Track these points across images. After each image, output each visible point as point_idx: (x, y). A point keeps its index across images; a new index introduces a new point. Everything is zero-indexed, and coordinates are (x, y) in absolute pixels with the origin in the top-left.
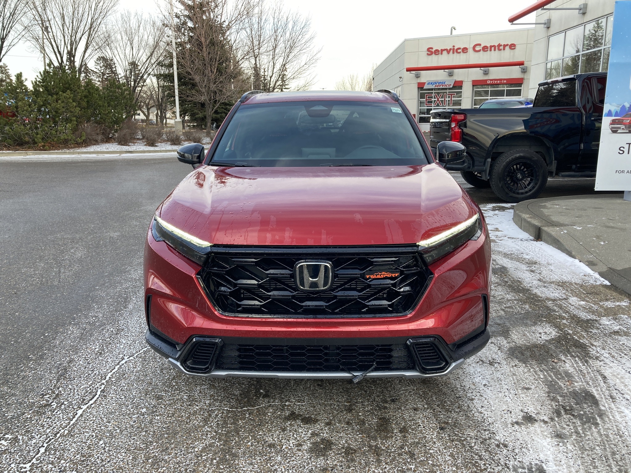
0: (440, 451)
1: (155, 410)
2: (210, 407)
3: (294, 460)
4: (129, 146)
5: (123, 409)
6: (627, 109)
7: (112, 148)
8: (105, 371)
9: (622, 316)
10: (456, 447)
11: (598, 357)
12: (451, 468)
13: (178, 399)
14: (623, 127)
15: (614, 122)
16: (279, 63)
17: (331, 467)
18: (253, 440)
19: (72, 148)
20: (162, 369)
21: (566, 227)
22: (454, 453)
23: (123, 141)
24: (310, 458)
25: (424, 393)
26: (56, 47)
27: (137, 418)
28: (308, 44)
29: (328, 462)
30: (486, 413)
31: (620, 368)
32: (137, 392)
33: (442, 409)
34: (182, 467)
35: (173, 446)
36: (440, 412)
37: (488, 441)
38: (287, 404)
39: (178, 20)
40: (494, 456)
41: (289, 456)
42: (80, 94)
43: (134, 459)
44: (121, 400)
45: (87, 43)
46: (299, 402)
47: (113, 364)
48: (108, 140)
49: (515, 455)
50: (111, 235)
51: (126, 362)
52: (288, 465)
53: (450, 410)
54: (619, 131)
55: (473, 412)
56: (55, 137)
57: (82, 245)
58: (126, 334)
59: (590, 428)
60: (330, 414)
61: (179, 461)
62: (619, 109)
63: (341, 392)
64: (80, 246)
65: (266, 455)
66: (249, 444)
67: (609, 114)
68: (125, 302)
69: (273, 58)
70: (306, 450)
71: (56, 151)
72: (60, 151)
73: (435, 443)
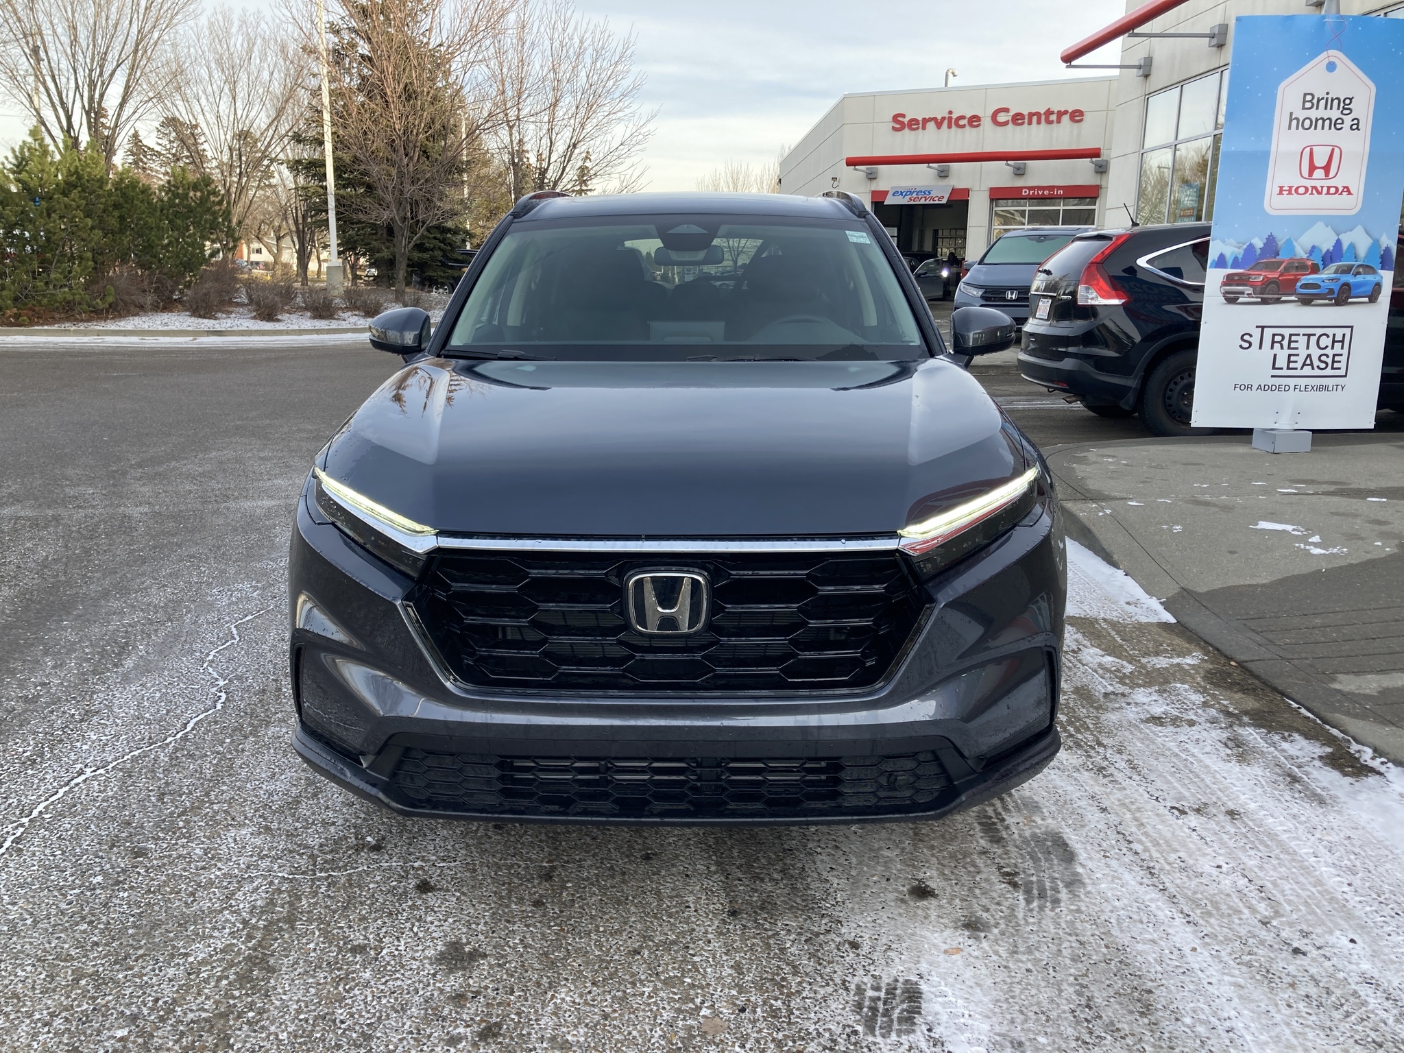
0: (714, 958)
1: (121, 879)
2: (246, 872)
3: (398, 978)
4: (216, 319)
5: (52, 878)
6: (1258, 252)
7: (177, 324)
8: (32, 798)
9: (1178, 685)
10: (752, 949)
11: (1104, 768)
12: (727, 991)
13: (180, 856)
14: (1249, 290)
15: (1229, 280)
16: (562, 141)
17: (473, 992)
18: (321, 939)
19: (82, 321)
20: (163, 794)
21: (1112, 503)
22: (744, 962)
23: (202, 309)
24: (434, 975)
25: (717, 843)
26: (56, 93)
27: (78, 895)
28: (627, 101)
29: (471, 982)
30: (836, 881)
31: (1141, 790)
32: (93, 841)
33: (745, 873)
34: (150, 995)
35: (141, 952)
36: (740, 880)
37: (822, 937)
38: (416, 865)
39: (336, 40)
40: (825, 967)
41: (390, 971)
42: (103, 200)
43: (52, 977)
44: (51, 858)
45: (127, 87)
46: (444, 861)
47: (55, 784)
48: (166, 304)
49: (869, 964)
50: (129, 511)
51: (85, 781)
52: (383, 987)
53: (762, 876)
54: (1241, 300)
55: (809, 880)
56: (44, 296)
57: (56, 533)
58: (102, 721)
59: (1041, 908)
60: (503, 885)
61: (146, 983)
62: (1242, 251)
63: (541, 841)
64: (50, 534)
65: (340, 969)
66: (312, 946)
67: (1221, 262)
68: (120, 654)
69: (550, 130)
70: (430, 958)
71: (46, 327)
72: (56, 327)
73: (709, 942)
